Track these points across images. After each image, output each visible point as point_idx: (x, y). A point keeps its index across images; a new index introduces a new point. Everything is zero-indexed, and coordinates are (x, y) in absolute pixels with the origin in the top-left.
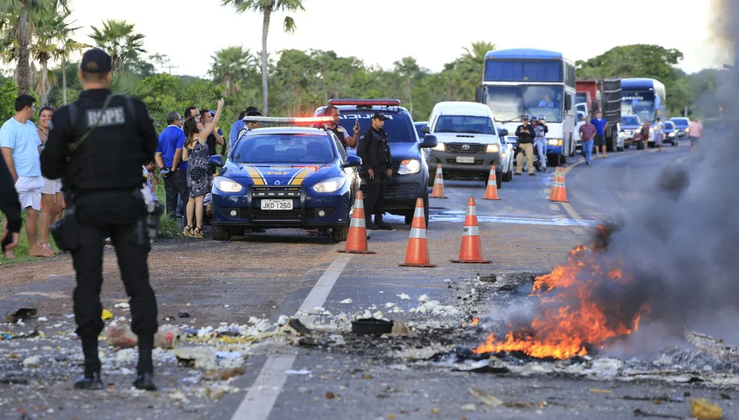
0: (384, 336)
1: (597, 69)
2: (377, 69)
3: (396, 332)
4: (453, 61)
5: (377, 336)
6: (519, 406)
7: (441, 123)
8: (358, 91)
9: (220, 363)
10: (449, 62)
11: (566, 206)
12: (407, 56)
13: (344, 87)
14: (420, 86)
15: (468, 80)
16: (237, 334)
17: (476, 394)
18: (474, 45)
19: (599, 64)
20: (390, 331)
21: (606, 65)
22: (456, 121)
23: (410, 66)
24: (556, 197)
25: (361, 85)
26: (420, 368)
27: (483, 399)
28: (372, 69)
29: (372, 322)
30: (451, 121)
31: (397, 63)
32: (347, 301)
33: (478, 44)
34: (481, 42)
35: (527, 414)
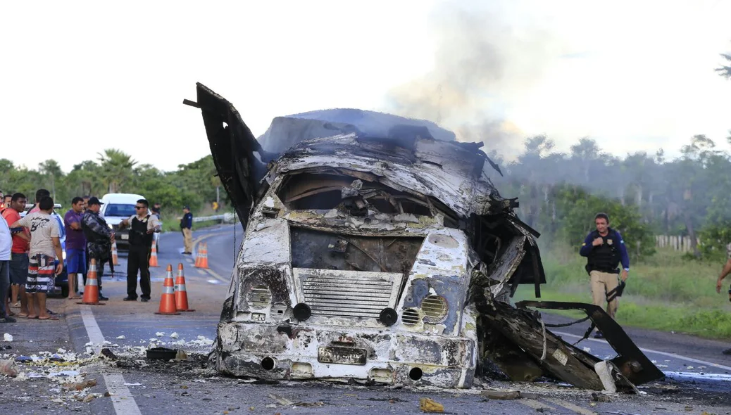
0: (171, 361)
1: (197, 170)
2: (23, 168)
3: (179, 357)
4: (81, 162)
5: (167, 361)
6: (305, 405)
7: (109, 210)
8: (14, 184)
9: (66, 379)
10: (77, 164)
11: (209, 271)
12: (49, 159)
13: (3, 181)
14: (59, 182)
15: (106, 178)
16: (62, 360)
17: (274, 397)
18: (106, 152)
19: (197, 167)
20: (174, 357)
21: (202, 168)
22: (120, 209)
23: (53, 167)
24: (200, 264)
25: (15, 180)
26: (215, 381)
27: (278, 401)
28: (19, 168)
29: (162, 351)
30: (116, 208)
31: (41, 164)
32: (121, 337)
33: (109, 151)
34: (111, 149)
35: (313, 410)
